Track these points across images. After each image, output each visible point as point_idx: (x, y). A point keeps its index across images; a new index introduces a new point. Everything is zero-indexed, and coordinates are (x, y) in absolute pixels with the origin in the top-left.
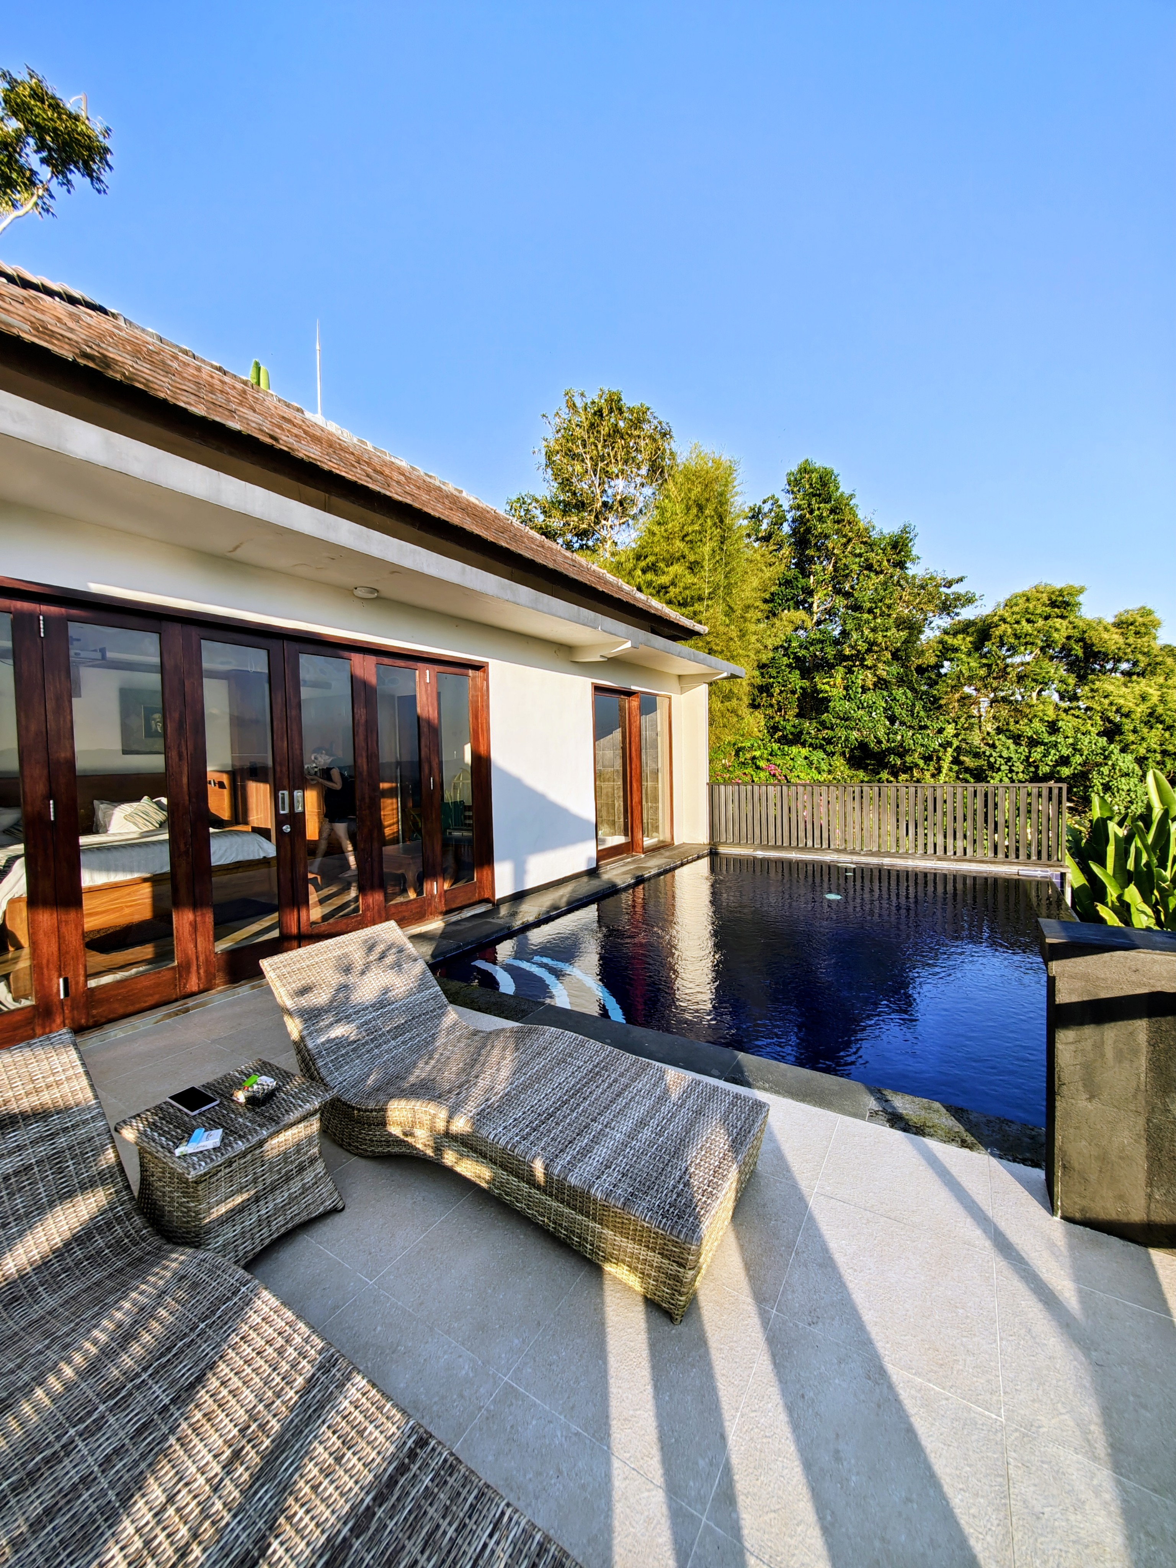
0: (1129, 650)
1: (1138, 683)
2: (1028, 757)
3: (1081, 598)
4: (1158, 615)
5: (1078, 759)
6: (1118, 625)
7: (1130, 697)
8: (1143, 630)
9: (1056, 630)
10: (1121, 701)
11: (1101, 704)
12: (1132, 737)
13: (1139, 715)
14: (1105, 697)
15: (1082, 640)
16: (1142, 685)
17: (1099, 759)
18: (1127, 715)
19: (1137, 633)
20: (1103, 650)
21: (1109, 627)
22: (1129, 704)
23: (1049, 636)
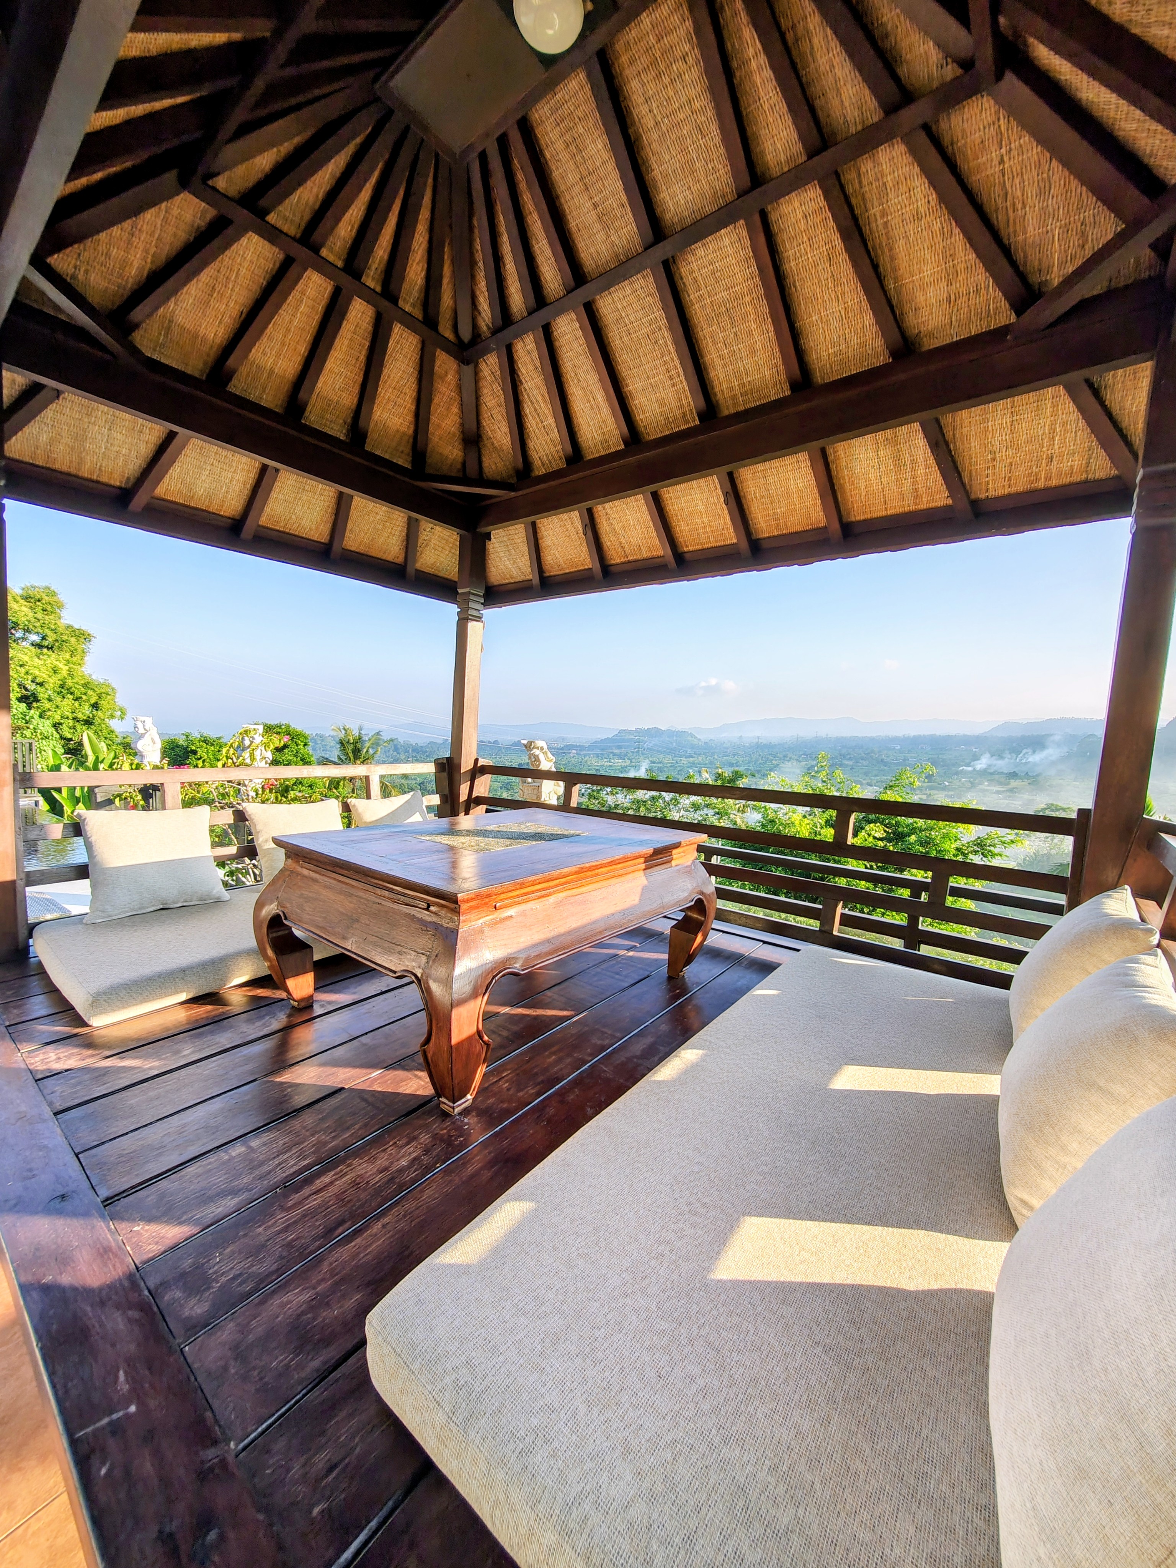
0: (38, 625)
8: (49, 608)
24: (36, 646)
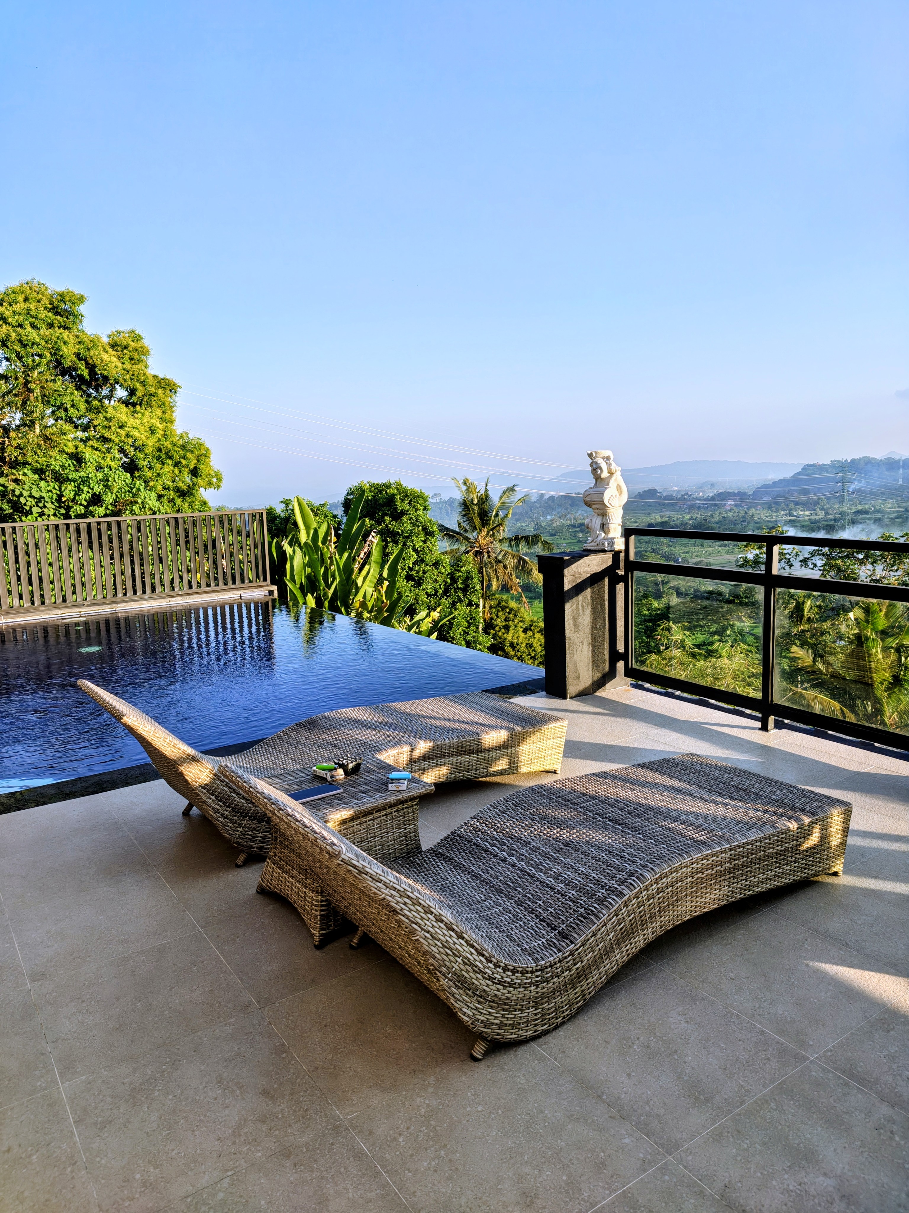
0: (127, 377)
1: (142, 414)
2: (60, 496)
3: (82, 309)
4: (147, 342)
5: (109, 498)
6: (114, 346)
7: (141, 429)
9: (65, 343)
11: (118, 435)
13: (151, 449)
15: (85, 360)
16: (147, 416)
17: (129, 497)
18: (141, 449)
19: (131, 359)
22: (141, 435)
23: (59, 350)
24: (127, 403)
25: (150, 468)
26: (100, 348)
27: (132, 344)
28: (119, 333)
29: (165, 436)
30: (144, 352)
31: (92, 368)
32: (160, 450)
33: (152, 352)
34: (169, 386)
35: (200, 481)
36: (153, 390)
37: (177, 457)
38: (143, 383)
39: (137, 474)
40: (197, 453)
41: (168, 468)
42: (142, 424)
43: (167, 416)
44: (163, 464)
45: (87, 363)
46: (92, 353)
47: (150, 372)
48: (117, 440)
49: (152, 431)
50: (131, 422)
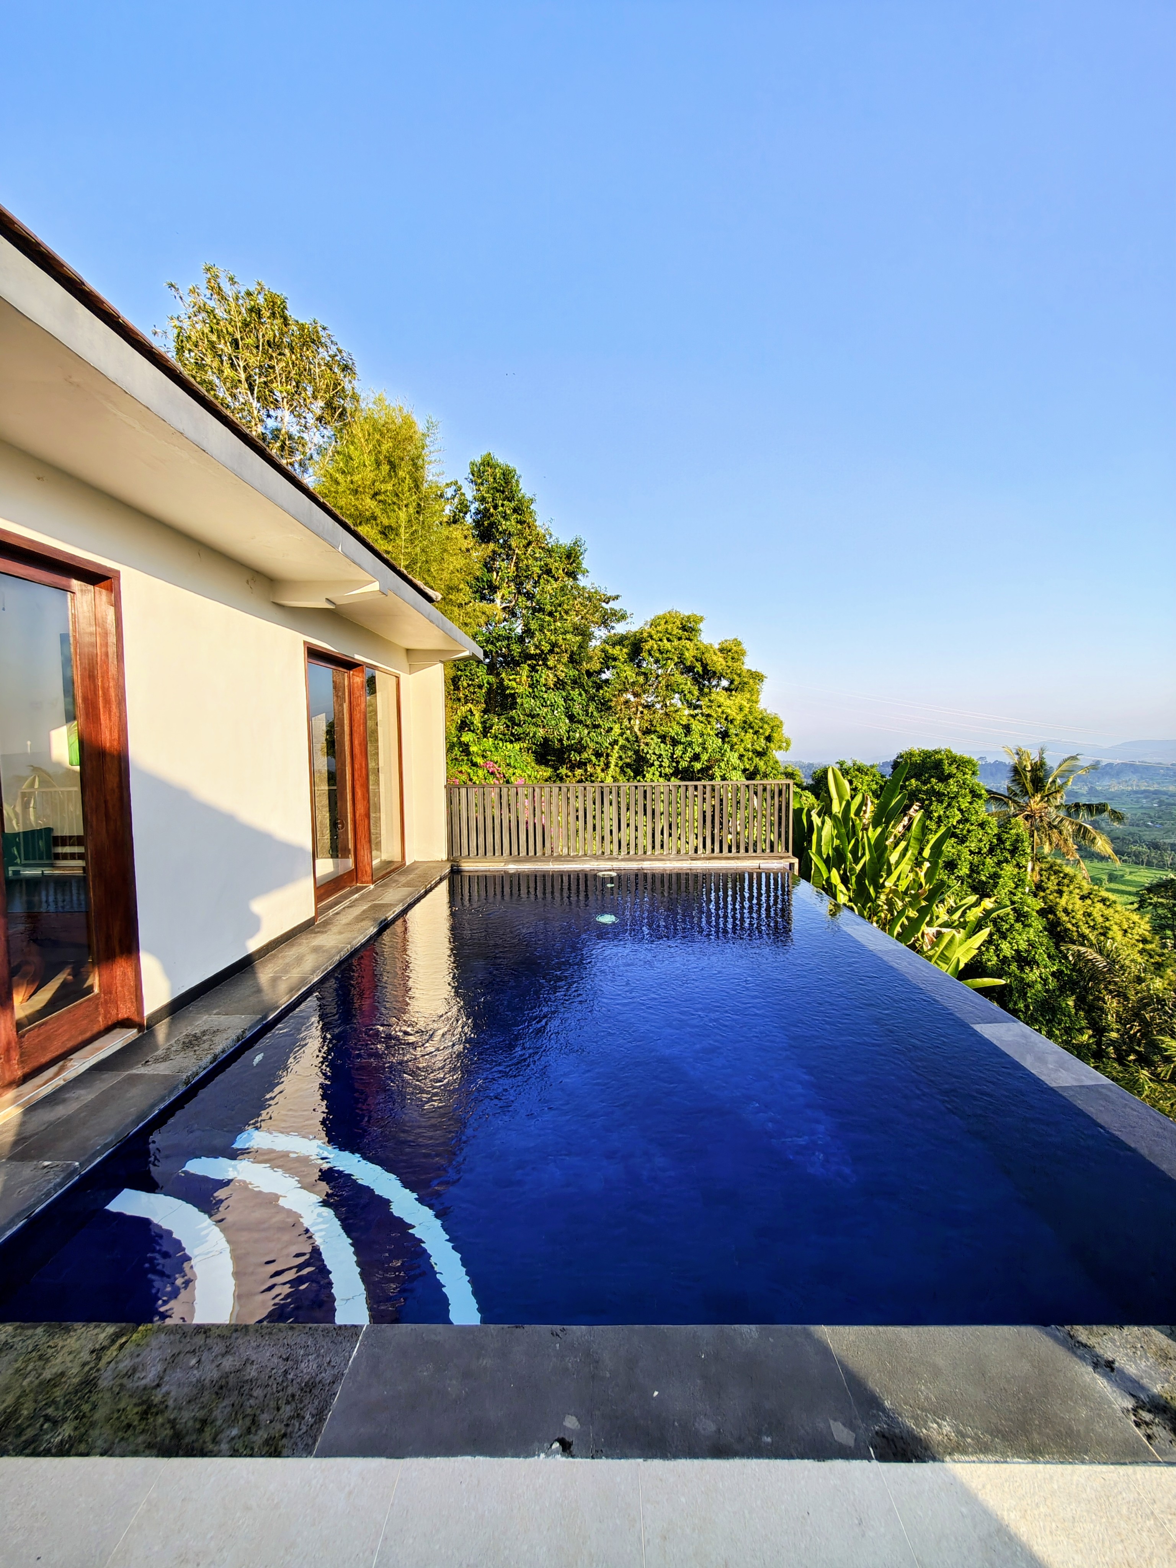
0: (728, 671)
1: (736, 697)
2: (673, 754)
3: (701, 626)
4: (745, 646)
5: (705, 757)
6: (721, 650)
7: (733, 708)
8: (736, 656)
9: (688, 649)
10: (729, 711)
11: (717, 712)
12: (735, 740)
13: (739, 722)
14: (719, 706)
15: (701, 660)
16: (740, 699)
17: (718, 756)
18: (732, 722)
19: (733, 658)
20: (714, 669)
21: (717, 652)
22: (732, 713)
23: (682, 654)
24: (726, 689)
25: (736, 735)
26: (712, 652)
27: (735, 648)
28: (726, 641)
29: (750, 712)
30: (743, 653)
31: (705, 666)
32: (745, 722)
33: (748, 653)
34: (758, 677)
35: (772, 745)
36: (746, 680)
37: (756, 728)
38: (739, 675)
39: (727, 740)
40: (772, 724)
41: (749, 736)
42: (734, 704)
43: (754, 698)
44: (746, 732)
45: (702, 663)
46: (706, 656)
47: (746, 667)
48: (715, 716)
49: (741, 709)
50: (728, 702)
